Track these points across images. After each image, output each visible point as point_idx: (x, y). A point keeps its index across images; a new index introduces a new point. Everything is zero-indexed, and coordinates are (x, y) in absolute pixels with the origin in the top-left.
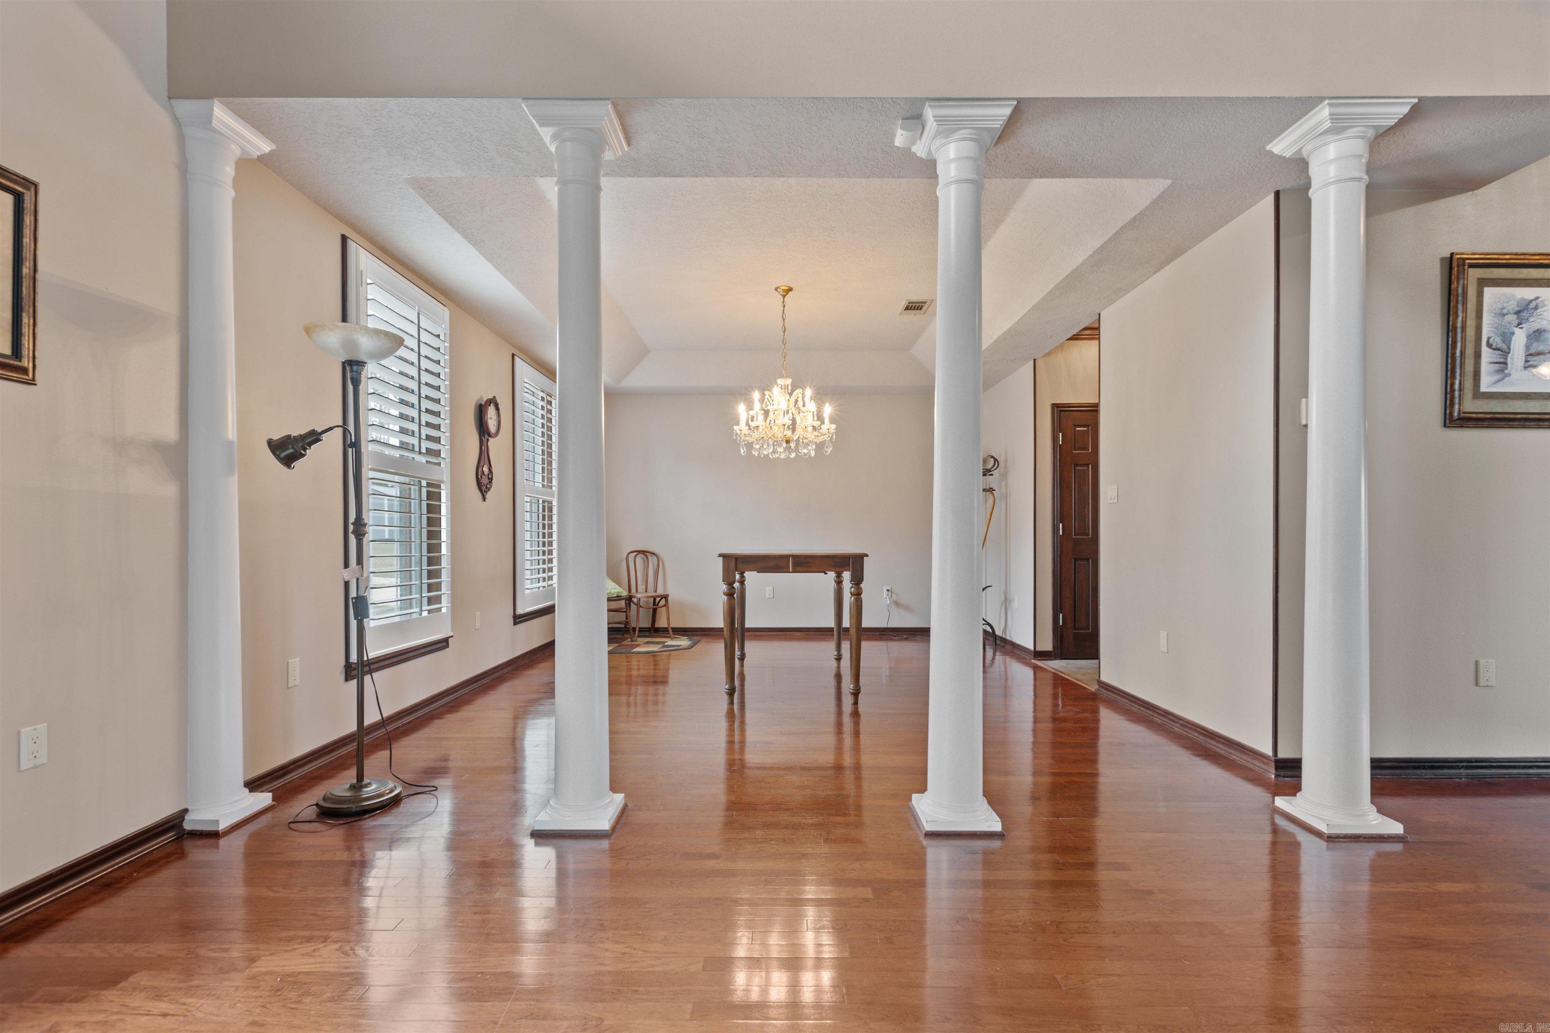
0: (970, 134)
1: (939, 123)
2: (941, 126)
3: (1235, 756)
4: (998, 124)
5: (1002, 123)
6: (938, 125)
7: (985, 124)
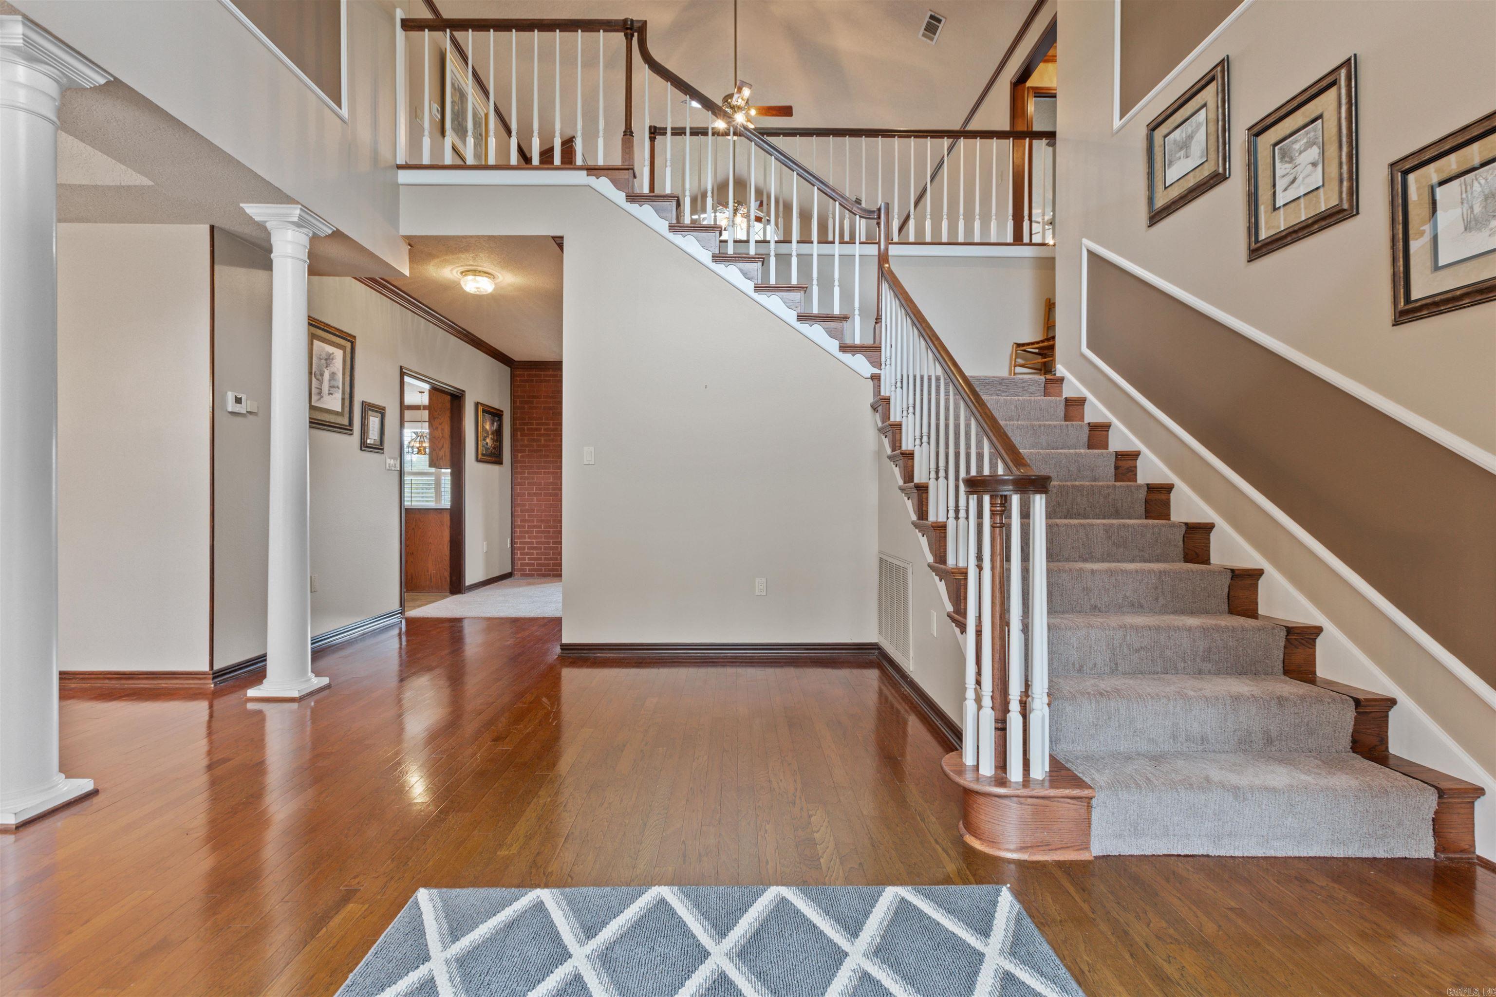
0: (57, 75)
1: (26, 44)
2: (26, 47)
3: (163, 684)
4: (88, 85)
5: (92, 86)
6: (24, 45)
7: (77, 78)
